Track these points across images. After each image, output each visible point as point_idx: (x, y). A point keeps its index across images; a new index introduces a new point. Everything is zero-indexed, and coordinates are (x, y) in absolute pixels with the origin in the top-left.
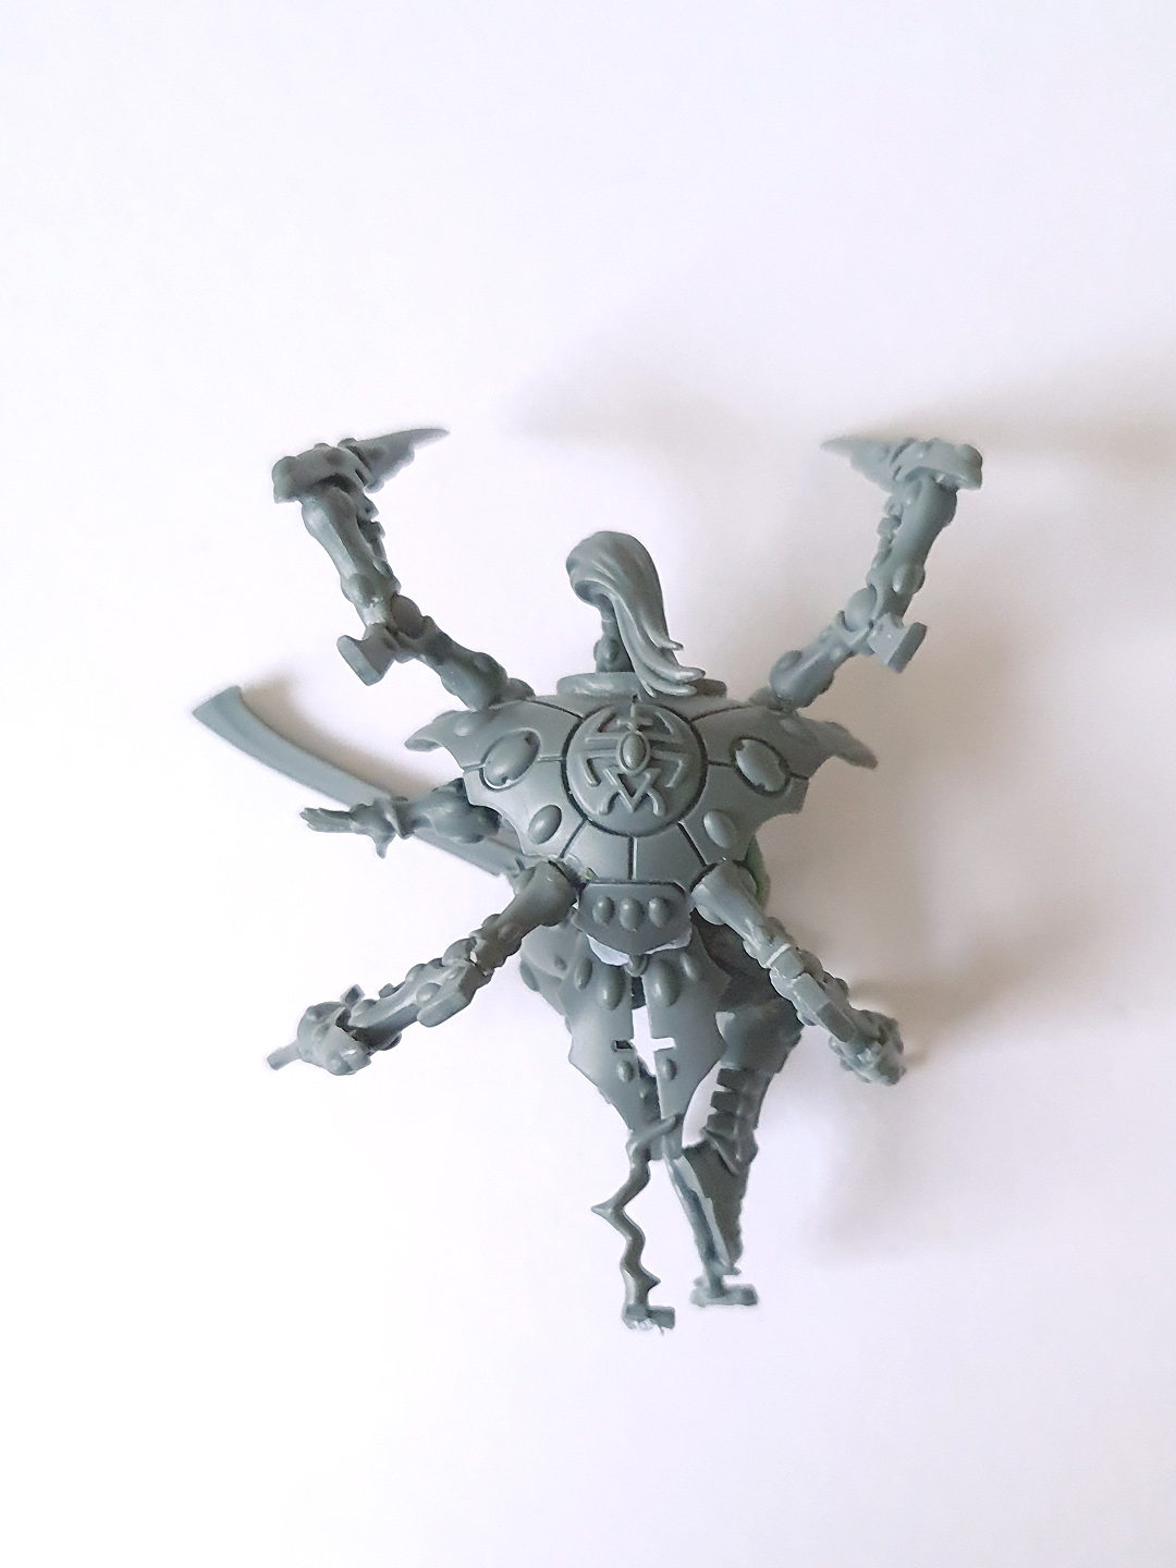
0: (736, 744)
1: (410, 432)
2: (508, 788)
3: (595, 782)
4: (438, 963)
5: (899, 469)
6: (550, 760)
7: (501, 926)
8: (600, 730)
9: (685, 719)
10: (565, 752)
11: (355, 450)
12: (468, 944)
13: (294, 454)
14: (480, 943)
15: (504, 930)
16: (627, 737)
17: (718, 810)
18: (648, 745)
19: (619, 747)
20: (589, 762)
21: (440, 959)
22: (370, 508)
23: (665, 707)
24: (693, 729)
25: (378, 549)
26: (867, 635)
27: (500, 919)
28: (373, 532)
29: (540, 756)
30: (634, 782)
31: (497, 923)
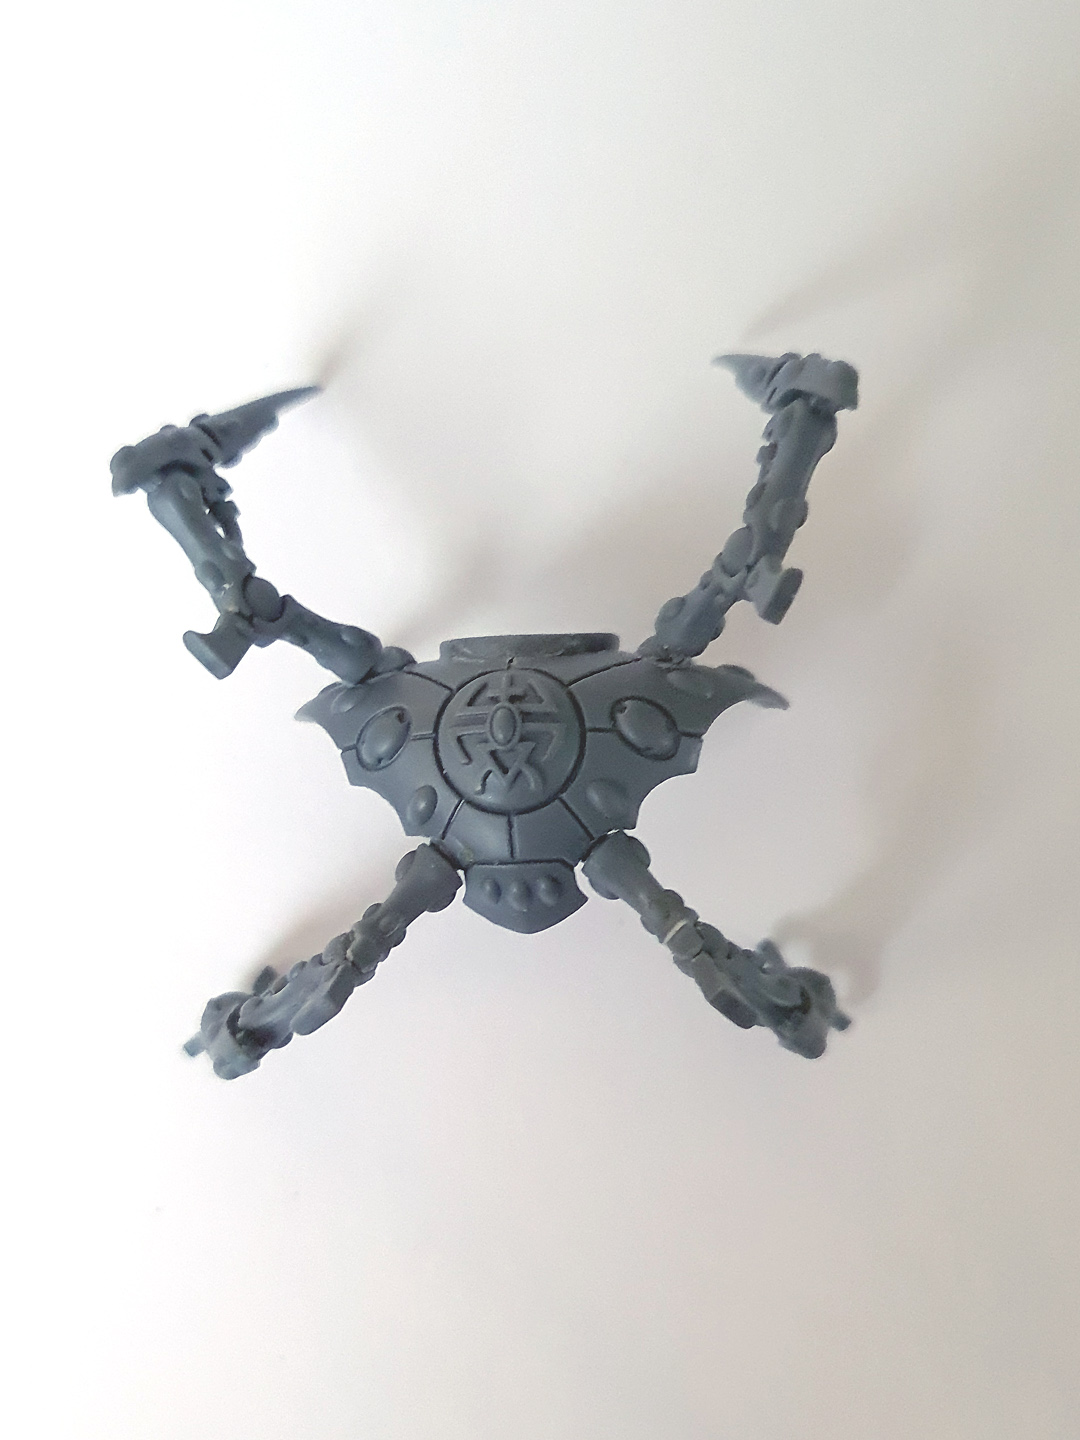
0: (617, 706)
1: (275, 396)
2: (383, 767)
3: (466, 761)
4: (318, 960)
5: (774, 390)
6: (422, 738)
7: (379, 919)
8: (470, 703)
9: (561, 682)
10: (436, 730)
11: (205, 429)
12: (346, 939)
13: (134, 443)
14: (358, 937)
15: (383, 922)
16: (498, 709)
17: (602, 780)
18: (518, 718)
19: (488, 721)
20: (459, 740)
21: (320, 956)
22: (223, 487)
23: (540, 672)
24: (571, 695)
25: (233, 531)
26: (744, 580)
27: (381, 910)
28: (225, 514)
29: (414, 733)
30: (506, 759)
31: (379, 913)
